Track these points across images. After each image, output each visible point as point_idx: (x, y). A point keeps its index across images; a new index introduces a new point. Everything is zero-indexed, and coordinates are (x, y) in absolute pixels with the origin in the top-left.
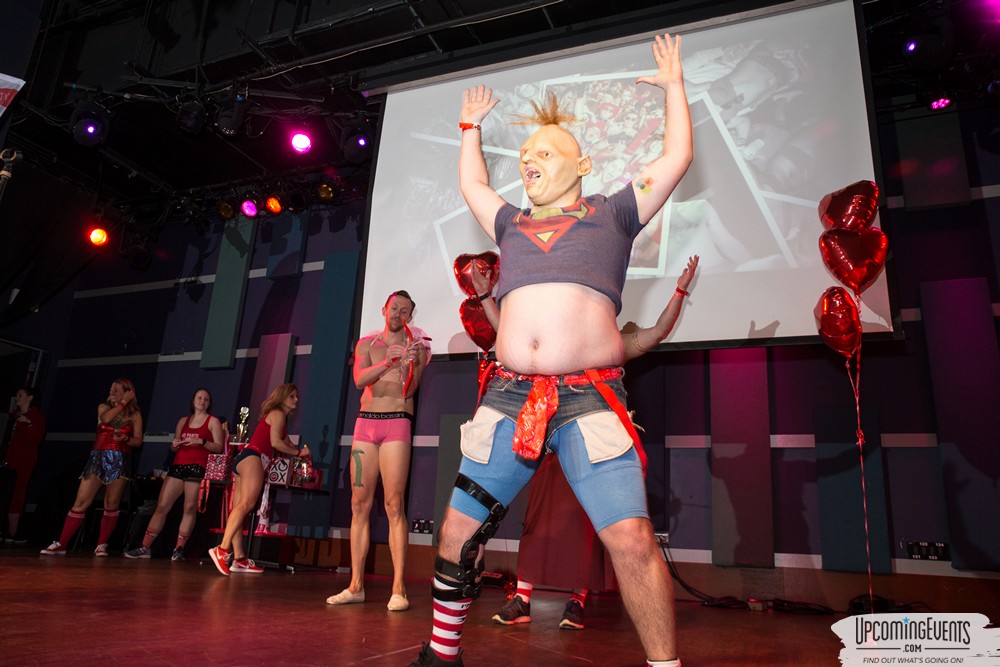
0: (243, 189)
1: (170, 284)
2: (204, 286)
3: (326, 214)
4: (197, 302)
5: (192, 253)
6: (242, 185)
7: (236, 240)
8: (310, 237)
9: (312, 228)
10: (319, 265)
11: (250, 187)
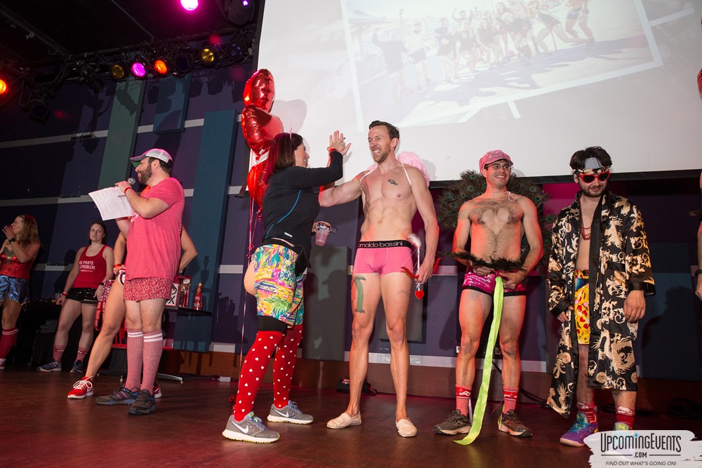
0: (133, 55)
1: (67, 138)
2: (98, 139)
3: (205, 80)
4: (92, 153)
5: (87, 112)
6: (132, 51)
7: (127, 101)
8: (191, 99)
9: (193, 91)
10: (200, 122)
11: (138, 53)
